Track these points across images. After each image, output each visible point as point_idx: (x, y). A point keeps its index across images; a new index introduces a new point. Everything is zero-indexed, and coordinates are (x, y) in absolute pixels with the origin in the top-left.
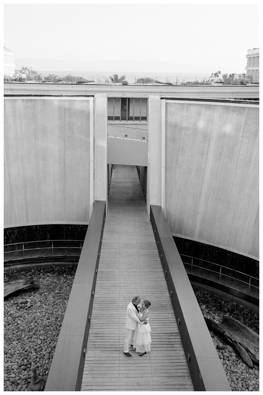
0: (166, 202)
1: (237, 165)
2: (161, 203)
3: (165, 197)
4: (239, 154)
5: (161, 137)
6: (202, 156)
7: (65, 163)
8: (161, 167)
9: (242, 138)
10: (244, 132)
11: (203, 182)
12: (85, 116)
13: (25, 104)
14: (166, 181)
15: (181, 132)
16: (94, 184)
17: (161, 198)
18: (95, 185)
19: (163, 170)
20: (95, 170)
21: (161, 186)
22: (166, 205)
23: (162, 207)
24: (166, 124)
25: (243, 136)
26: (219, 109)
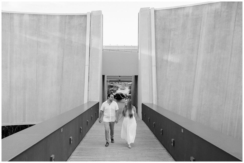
0: (158, 98)
1: (231, 53)
2: (153, 101)
3: (156, 93)
4: (232, 43)
5: (151, 40)
6: (192, 51)
7: (63, 68)
8: (152, 66)
9: (235, 28)
10: (236, 22)
11: (195, 76)
12: (83, 27)
13: (31, 18)
14: (157, 79)
15: (171, 33)
16: (88, 86)
17: (152, 96)
18: (89, 88)
19: (154, 69)
20: (89, 74)
21: (152, 84)
22: (158, 102)
23: (154, 103)
24: (155, 29)
25: (235, 26)
26: (206, 7)
